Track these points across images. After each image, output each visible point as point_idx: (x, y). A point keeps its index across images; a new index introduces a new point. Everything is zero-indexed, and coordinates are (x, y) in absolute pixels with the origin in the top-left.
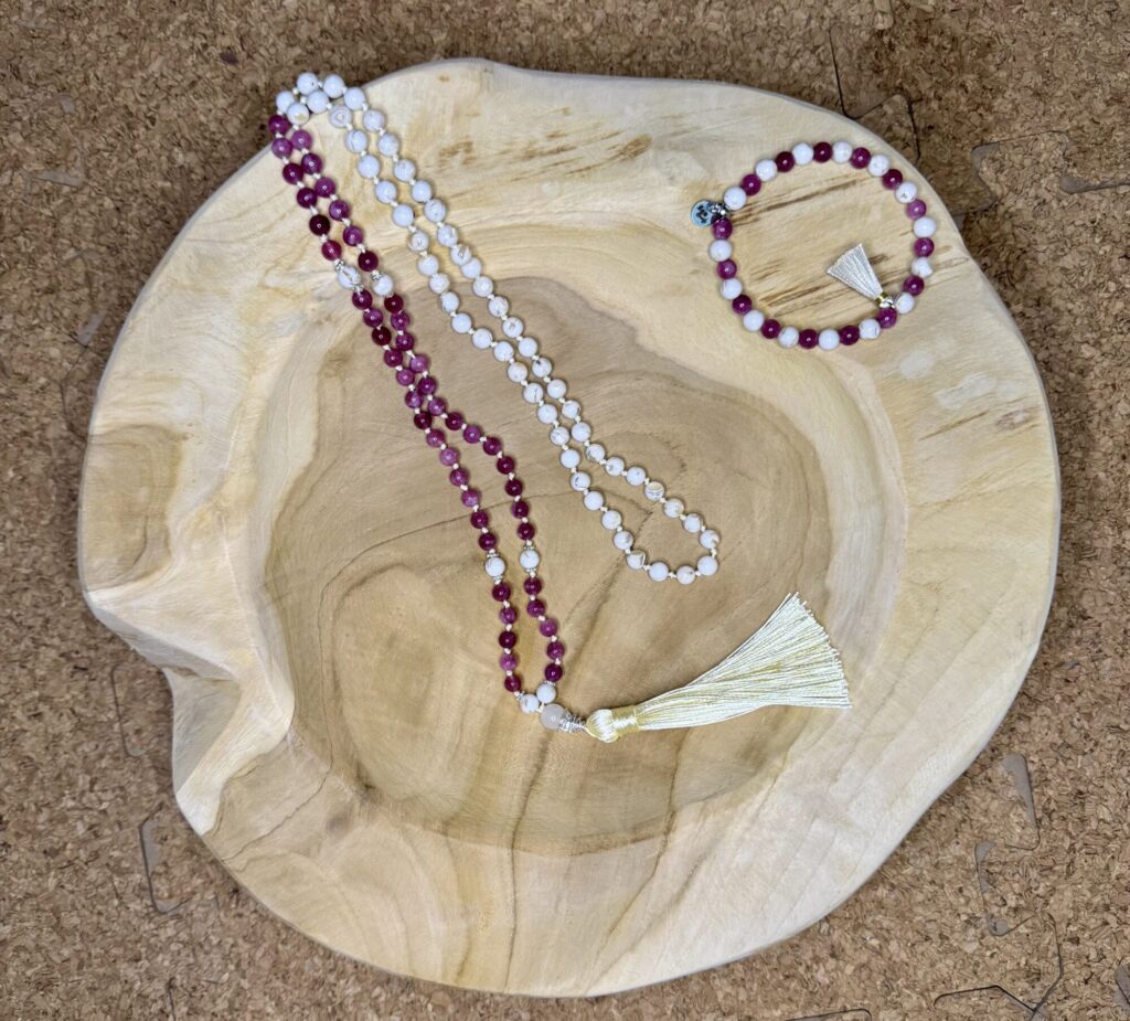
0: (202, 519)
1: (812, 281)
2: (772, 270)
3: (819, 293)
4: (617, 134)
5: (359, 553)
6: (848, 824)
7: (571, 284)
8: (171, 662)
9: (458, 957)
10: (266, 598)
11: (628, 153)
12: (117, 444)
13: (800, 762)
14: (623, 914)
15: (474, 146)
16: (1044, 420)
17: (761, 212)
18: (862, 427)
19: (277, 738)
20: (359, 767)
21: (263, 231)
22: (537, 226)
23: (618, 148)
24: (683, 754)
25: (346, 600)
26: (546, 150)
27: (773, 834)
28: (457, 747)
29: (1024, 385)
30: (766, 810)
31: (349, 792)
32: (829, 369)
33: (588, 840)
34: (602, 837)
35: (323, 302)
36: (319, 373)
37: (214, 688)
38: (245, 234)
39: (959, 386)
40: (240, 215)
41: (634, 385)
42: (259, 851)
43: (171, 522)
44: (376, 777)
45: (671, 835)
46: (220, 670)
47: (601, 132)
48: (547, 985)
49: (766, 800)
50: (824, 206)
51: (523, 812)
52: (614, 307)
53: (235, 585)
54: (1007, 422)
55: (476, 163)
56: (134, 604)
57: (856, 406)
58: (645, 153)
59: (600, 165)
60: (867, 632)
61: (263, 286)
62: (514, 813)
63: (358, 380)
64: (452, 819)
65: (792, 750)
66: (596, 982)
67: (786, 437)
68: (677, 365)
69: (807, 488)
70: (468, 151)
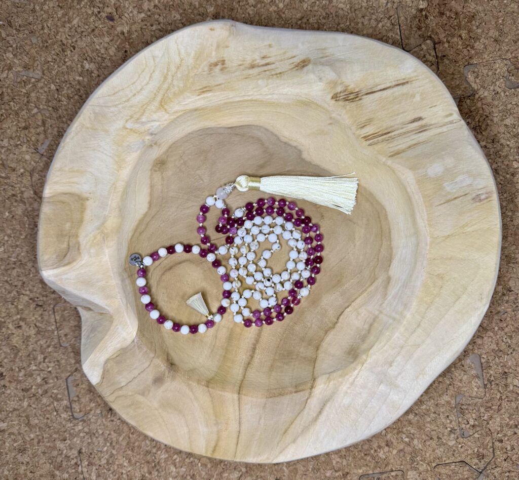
0: (95, 238)
1: (386, 129)
3: (390, 135)
4: (294, 57)
6: (397, 386)
7: (271, 129)
8: (81, 304)
9: (213, 444)
10: (125, 275)
11: (300, 66)
12: (56, 202)
13: (374, 357)
14: (290, 425)
15: (226, 61)
16: (495, 197)
17: (362, 95)
18: (409, 200)
19: (129, 341)
20: (168, 355)
21: (125, 102)
22: (256, 100)
23: (295, 64)
24: (319, 351)
25: (163, 276)
26: (260, 64)
27: (361, 390)
28: (214, 346)
29: (486, 181)
30: (358, 379)
31: (163, 367)
32: (393, 171)
33: (274, 391)
34: (281, 390)
35: (153, 136)
36: (151, 170)
37: (101, 317)
38: (117, 103)
39: (456, 181)
40: (114, 94)
42: (120, 393)
43: (81, 239)
44: (176, 360)
45: (313, 390)
46: (104, 309)
47: (287, 56)
48: (254, 458)
49: (358, 374)
50: (393, 93)
51: (244, 377)
52: (292, 140)
53: (111, 269)
54: (477, 199)
55: (227, 70)
56: (64, 277)
57: (406, 190)
58: (308, 67)
59: (286, 72)
60: (408, 297)
61: (125, 128)
62: (240, 377)
63: (170, 173)
64: (211, 380)
65: (371, 351)
66: (277, 457)
67: (372, 203)
68: (321, 168)
69: (381, 228)
70: (223, 64)
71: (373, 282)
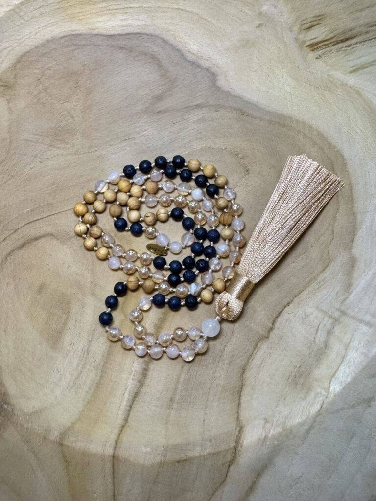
1: (344, 33)
2: (316, 23)
3: (348, 41)
5: (20, 226)
24: (247, 375)
25: (9, 258)
41: (215, 115)
52: (202, 57)
64: (67, 430)
68: (245, 101)
71: (327, 266)
